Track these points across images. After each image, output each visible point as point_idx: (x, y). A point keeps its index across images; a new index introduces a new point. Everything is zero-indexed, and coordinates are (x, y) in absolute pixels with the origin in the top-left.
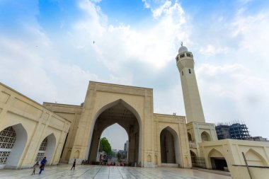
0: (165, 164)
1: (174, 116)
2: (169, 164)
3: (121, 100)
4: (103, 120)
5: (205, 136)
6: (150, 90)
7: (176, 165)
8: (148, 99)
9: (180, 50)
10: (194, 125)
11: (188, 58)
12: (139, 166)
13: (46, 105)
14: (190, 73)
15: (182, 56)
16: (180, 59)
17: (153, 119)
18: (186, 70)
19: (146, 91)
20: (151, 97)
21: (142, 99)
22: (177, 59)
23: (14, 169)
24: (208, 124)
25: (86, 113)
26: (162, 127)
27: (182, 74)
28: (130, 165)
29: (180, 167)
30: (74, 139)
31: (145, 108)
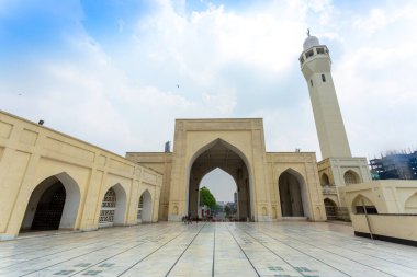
0: (288, 218)
1: (298, 152)
2: (294, 218)
3: (219, 140)
4: (201, 166)
5: (351, 176)
6: (259, 121)
7: (304, 218)
8: (257, 133)
9: (306, 44)
10: (332, 163)
11: (320, 56)
12: (252, 220)
13: (130, 155)
14: (324, 80)
15: (310, 54)
16: (306, 61)
17: (265, 161)
18: (317, 77)
19: (253, 123)
20: (261, 130)
21: (247, 134)
22: (302, 60)
23: (122, 226)
24: (356, 159)
25: (178, 161)
26: (281, 170)
27: (311, 83)
28: (243, 220)
29: (309, 220)
30: (169, 193)
31: (253, 146)
